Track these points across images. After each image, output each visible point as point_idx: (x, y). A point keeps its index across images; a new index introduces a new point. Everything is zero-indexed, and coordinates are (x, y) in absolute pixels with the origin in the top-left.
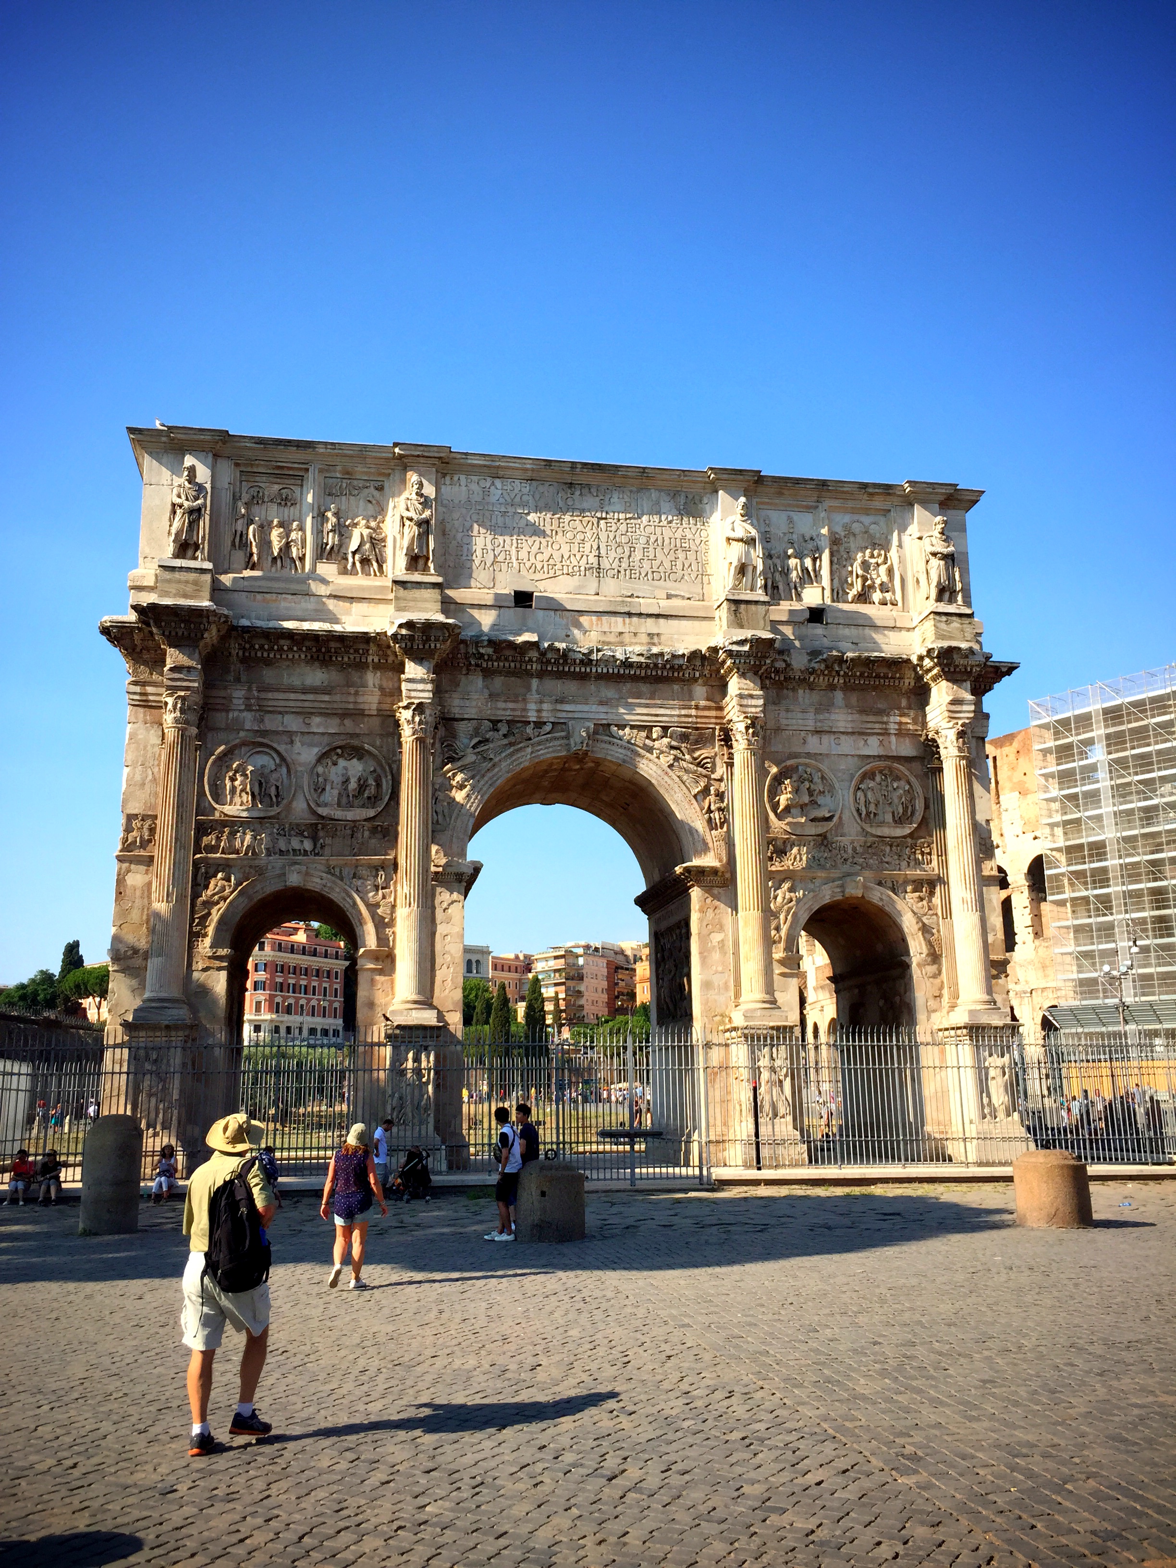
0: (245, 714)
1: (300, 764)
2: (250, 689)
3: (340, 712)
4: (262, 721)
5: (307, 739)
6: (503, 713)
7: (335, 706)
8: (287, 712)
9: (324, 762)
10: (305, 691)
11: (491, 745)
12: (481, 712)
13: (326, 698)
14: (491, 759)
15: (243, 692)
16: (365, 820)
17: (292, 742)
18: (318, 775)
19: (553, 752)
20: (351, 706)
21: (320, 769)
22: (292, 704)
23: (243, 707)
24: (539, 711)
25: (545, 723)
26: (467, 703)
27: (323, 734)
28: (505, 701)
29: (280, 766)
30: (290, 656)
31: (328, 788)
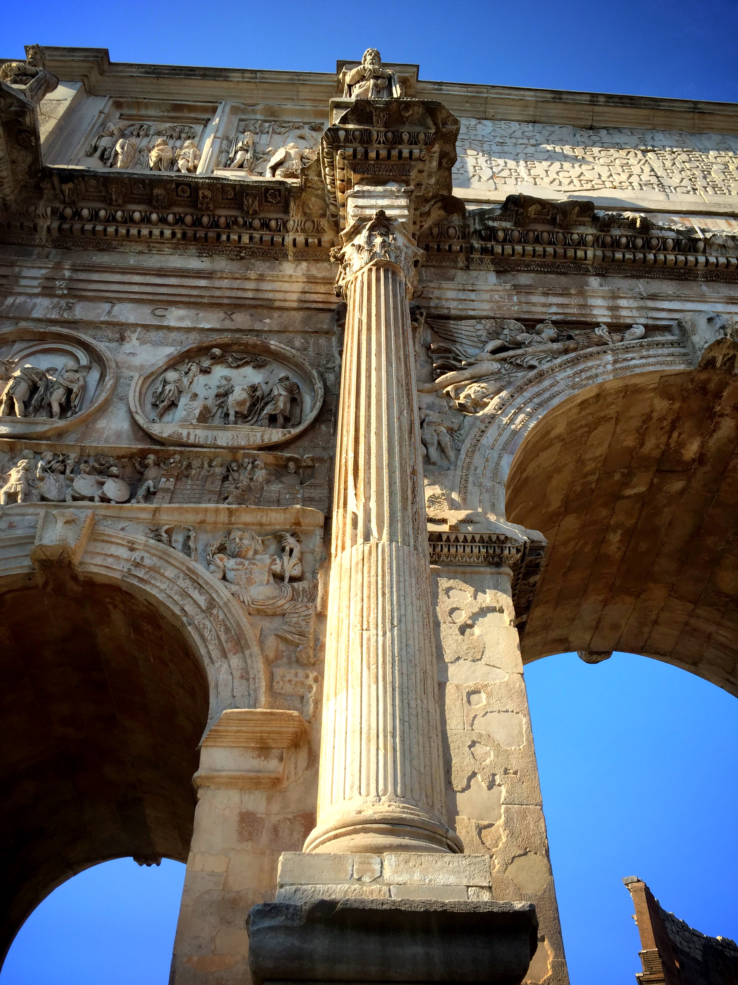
0: (39, 300)
1: (129, 368)
2: (58, 266)
3: (226, 301)
4: (70, 308)
5: (153, 335)
6: (544, 310)
7: (218, 293)
8: (121, 300)
9: (185, 368)
10: (161, 273)
11: (529, 350)
12: (499, 308)
13: (203, 283)
14: (532, 367)
15: (44, 271)
16: (261, 448)
17: (122, 339)
18: (165, 383)
19: (658, 363)
20: (250, 295)
21: (171, 375)
22: (136, 289)
23: (38, 290)
24: (614, 309)
25: (629, 326)
26: (473, 296)
27: (188, 330)
28: (545, 294)
29: (89, 368)
30: (145, 232)
31: (183, 401)
